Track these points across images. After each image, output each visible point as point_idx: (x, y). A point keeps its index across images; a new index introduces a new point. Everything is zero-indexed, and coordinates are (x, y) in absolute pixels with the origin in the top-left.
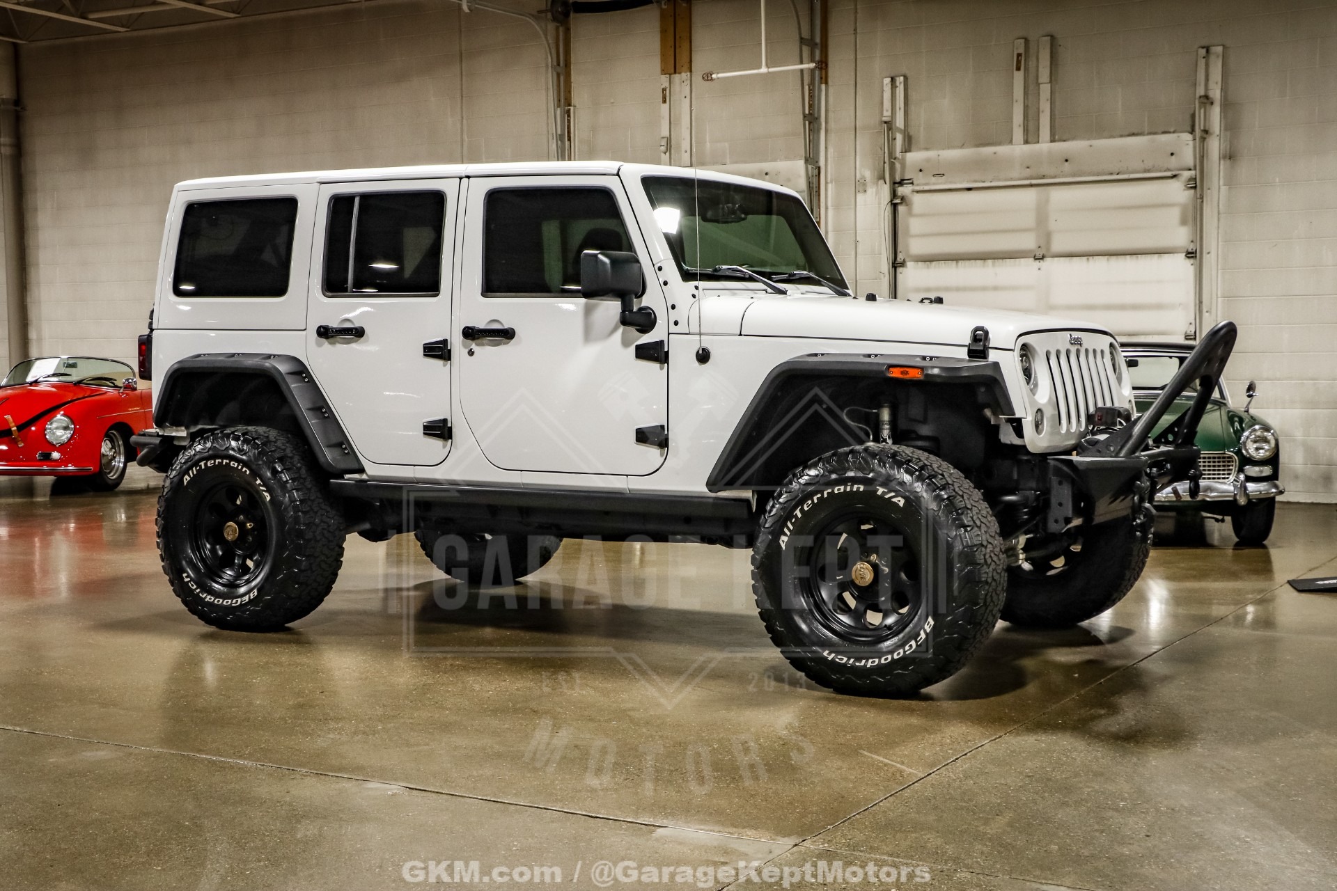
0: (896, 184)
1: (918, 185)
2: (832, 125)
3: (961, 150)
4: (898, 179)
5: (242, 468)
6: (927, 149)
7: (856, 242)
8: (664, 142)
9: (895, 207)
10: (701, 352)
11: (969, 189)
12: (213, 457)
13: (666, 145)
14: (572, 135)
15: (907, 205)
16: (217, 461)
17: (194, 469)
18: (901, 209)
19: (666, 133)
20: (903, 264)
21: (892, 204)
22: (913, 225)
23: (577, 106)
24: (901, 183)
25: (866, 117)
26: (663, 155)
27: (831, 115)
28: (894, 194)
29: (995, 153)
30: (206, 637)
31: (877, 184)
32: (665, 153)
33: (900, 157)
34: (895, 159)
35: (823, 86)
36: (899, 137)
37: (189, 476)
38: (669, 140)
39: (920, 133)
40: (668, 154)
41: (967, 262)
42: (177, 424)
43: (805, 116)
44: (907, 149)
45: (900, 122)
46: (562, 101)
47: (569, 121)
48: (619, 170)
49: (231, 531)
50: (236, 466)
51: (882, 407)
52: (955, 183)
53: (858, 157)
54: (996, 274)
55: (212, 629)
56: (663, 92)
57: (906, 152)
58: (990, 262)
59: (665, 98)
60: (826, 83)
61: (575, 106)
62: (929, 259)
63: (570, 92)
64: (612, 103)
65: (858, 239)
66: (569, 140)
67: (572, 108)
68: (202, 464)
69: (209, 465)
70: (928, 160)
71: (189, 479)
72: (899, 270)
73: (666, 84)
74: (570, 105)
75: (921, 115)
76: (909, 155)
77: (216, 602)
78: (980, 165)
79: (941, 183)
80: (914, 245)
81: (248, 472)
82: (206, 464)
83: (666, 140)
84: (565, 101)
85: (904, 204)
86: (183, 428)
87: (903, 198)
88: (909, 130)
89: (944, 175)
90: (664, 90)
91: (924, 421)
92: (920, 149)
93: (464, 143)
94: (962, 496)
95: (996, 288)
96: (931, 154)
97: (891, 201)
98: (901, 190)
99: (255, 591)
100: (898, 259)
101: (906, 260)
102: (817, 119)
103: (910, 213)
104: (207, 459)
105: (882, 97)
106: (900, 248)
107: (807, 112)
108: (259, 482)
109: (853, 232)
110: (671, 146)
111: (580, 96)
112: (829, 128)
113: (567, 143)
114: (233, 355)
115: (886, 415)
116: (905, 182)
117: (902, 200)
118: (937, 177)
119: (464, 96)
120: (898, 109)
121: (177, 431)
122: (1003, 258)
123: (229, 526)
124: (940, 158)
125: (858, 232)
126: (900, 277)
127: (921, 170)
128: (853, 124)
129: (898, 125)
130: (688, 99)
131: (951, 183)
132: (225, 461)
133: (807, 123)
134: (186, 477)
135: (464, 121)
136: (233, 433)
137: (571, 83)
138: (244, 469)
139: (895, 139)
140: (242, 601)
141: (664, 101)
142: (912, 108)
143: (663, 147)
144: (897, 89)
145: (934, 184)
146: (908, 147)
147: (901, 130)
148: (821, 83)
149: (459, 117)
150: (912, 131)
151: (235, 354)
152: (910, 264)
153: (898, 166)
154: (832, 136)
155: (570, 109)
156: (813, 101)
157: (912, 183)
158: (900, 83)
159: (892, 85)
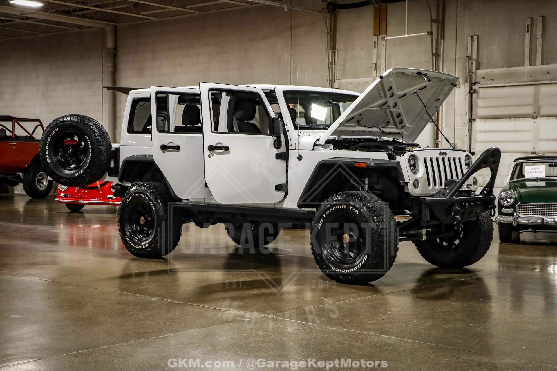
0: (472, 84)
1: (482, 84)
2: (446, 58)
3: (501, 69)
4: (473, 82)
5: (146, 197)
6: (486, 68)
7: (455, 110)
8: (374, 66)
9: (471, 94)
10: (299, 156)
11: (504, 86)
12: (137, 193)
13: (375, 67)
14: (336, 63)
15: (477, 94)
16: (138, 194)
17: (130, 197)
18: (474, 95)
19: (375, 61)
20: (474, 120)
21: (470, 93)
22: (479, 102)
23: (339, 49)
24: (475, 84)
25: (460, 54)
26: (373, 71)
27: (446, 53)
28: (471, 88)
29: (516, 70)
30: (133, 259)
31: (465, 84)
32: (374, 70)
33: (475, 72)
34: (472, 73)
35: (442, 41)
36: (474, 63)
37: (129, 200)
38: (376, 65)
39: (484, 61)
40: (376, 71)
41: (503, 119)
42: (127, 181)
43: (433, 54)
44: (478, 68)
45: (475, 56)
46: (332, 47)
47: (335, 56)
48: (275, 88)
49: (142, 220)
50: (144, 196)
51: (366, 178)
52: (498, 84)
53: (456, 72)
54: (515, 125)
55: (135, 257)
56: (374, 44)
57: (477, 70)
58: (513, 119)
59: (375, 46)
60: (444, 39)
61: (337, 50)
62: (485, 118)
63: (335, 44)
64: (353, 48)
65: (456, 109)
66: (335, 64)
67: (336, 51)
68: (133, 195)
69: (135, 196)
70: (487, 73)
71: (128, 201)
72: (473, 123)
73: (376, 40)
74: (335, 49)
75: (484, 53)
76: (479, 71)
77: (136, 247)
78: (509, 75)
79: (491, 84)
80: (480, 112)
81: (148, 199)
82: (134, 195)
83: (375, 64)
84: (333, 47)
85: (475, 93)
86: (129, 183)
87: (475, 91)
88: (479, 60)
89: (493, 80)
90: (375, 42)
91: (377, 183)
92: (483, 68)
93: (291, 66)
94: (380, 211)
95: (515, 131)
96: (488, 71)
97: (470, 92)
98: (474, 87)
99: (149, 243)
100: (472, 118)
101: (476, 118)
102: (439, 55)
103: (478, 97)
104: (135, 194)
105: (468, 46)
106: (473, 113)
107: (435, 52)
108: (151, 202)
109: (454, 105)
110: (377, 67)
111: (340, 45)
112: (444, 59)
113: (334, 66)
114: (145, 155)
115: (367, 181)
116: (477, 83)
117: (474, 91)
118: (491, 81)
119: (292, 45)
120: (474, 50)
121: (128, 184)
122: (518, 118)
123: (141, 219)
124: (492, 72)
125: (456, 105)
126: (473, 126)
127: (483, 78)
128: (455, 57)
129: (474, 58)
130: (384, 47)
131: (497, 83)
132: (140, 194)
133: (434, 57)
134: (128, 200)
135: (292, 56)
136: (144, 184)
137: (336, 39)
138: (146, 198)
139: (472, 64)
140: (144, 247)
141: (375, 48)
142: (481, 50)
143: (373, 68)
144: (474, 41)
145: (489, 84)
146: (478, 67)
147: (475, 60)
148: (441, 39)
149: (290, 54)
150: (480, 60)
151: (146, 155)
152: (477, 120)
153: (474, 76)
154: (446, 63)
155: (335, 51)
156: (438, 47)
157: (480, 84)
158: (475, 39)
159: (471, 40)
